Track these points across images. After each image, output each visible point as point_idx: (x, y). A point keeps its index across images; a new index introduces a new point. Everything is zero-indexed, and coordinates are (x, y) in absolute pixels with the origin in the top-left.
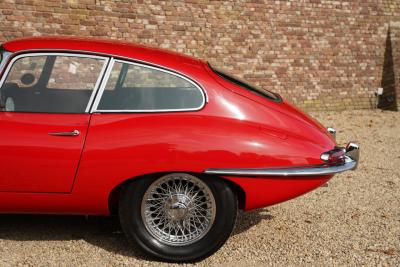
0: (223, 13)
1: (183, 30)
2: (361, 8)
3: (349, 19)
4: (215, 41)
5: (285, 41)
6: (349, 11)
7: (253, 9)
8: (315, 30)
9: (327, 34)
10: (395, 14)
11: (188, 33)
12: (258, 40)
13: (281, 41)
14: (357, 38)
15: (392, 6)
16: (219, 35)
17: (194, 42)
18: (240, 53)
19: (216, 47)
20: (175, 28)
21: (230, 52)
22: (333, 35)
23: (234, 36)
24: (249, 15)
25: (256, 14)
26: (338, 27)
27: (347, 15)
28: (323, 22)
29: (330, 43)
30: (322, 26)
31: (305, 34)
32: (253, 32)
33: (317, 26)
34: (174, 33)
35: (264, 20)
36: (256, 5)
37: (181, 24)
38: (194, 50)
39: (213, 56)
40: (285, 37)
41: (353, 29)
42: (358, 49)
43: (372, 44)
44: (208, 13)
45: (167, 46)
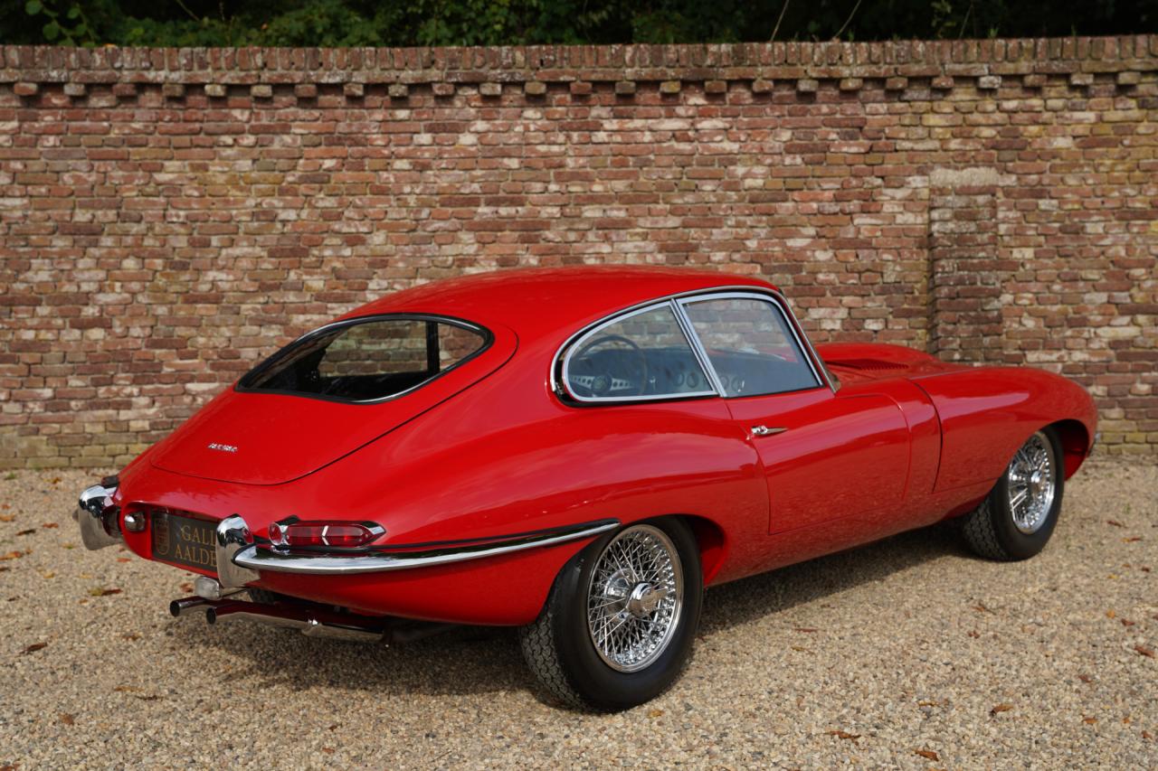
0: (221, 179)
1: (92, 232)
2: (786, 135)
3: (740, 170)
4: (204, 257)
5: (472, 249)
6: (735, 147)
7: (328, 163)
8: (592, 212)
9: (645, 223)
10: (954, 144)
11: (107, 241)
12: (361, 249)
13: (450, 250)
14: (783, 229)
15: (932, 120)
16: (215, 241)
17: (130, 264)
18: (299, 288)
19: (211, 275)
20: (63, 228)
21: (264, 288)
22: (673, 222)
23: (271, 240)
24: (318, 179)
25: (347, 175)
26: (689, 198)
27: (729, 160)
28: (620, 185)
29: (663, 248)
30: (620, 198)
31: (546, 225)
32: (336, 226)
33: (593, 199)
34: (60, 243)
35: (382, 191)
36: (338, 150)
37: (82, 216)
38: (135, 286)
39: (205, 299)
40: (466, 237)
41: (761, 202)
42: (794, 263)
43: (858, 244)
44: (170, 185)
45: (44, 276)
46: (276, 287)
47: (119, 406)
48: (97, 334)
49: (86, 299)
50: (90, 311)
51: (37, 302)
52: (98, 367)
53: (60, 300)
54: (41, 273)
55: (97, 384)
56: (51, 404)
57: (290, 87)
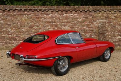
0: (24, 19)
1: (10, 25)
2: (84, 16)
3: (79, 19)
4: (22, 28)
5: (50, 27)
6: (78, 17)
7: (35, 18)
8: (63, 24)
9: (68, 25)
10: (102, 17)
11: (11, 26)
12: (38, 27)
13: (48, 27)
14: (83, 26)
15: (99, 14)
16: (23, 26)
17: (14, 28)
18: (32, 31)
19: (23, 30)
20: (7, 24)
21: (28, 31)
22: (72, 25)
23: (29, 26)
24: (34, 20)
25: (37, 19)
26: (73, 22)
27: (77, 18)
28: (66, 21)
29: (70, 28)
30: (66, 22)
31: (58, 25)
32: (36, 25)
33: (63, 22)
34: (7, 26)
35: (41, 21)
36: (36, 17)
37: (9, 23)
38: (14, 31)
39: (22, 32)
40: (49, 26)
41: (81, 23)
42: (84, 29)
43: (91, 28)
44: (18, 20)
45: (5, 29)
46: (29, 31)
47: (12, 43)
48: (10, 36)
49: (9, 32)
50: (10, 33)
51: (4, 32)
52: (10, 39)
53: (6, 32)
54: (4, 29)
55: (10, 41)
56: (5, 43)
57: (31, 10)
